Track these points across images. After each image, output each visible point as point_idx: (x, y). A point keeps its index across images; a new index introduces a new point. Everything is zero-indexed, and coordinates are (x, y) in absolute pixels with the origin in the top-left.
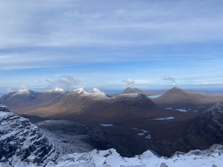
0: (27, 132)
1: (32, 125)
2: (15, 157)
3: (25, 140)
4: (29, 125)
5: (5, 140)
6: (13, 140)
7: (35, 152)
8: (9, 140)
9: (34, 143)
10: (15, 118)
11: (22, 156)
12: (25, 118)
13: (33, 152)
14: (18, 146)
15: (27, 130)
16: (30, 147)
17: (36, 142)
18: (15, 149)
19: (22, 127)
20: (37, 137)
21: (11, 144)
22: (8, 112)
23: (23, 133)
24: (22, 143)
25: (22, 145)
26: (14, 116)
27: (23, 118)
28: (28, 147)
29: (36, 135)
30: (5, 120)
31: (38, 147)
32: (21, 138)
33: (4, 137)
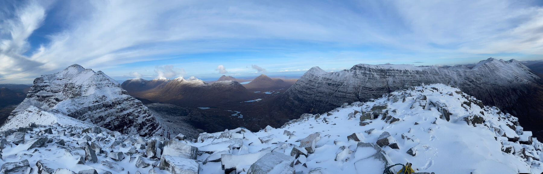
0: (140, 111)
1: (144, 106)
2: (132, 127)
3: (139, 116)
4: (141, 105)
5: (126, 115)
6: (131, 116)
7: (146, 126)
8: (129, 115)
9: (146, 120)
10: (132, 100)
11: (137, 128)
12: (139, 100)
13: (145, 126)
14: (135, 120)
15: (140, 110)
16: (143, 122)
17: (147, 119)
18: (133, 122)
19: (136, 107)
20: (148, 116)
21: (130, 118)
22: (127, 95)
23: (137, 111)
24: (137, 119)
25: (137, 120)
26: (131, 98)
27: (137, 100)
28: (141, 122)
29: (147, 114)
30: (126, 100)
31: (148, 123)
32: (136, 114)
33: (125, 112)
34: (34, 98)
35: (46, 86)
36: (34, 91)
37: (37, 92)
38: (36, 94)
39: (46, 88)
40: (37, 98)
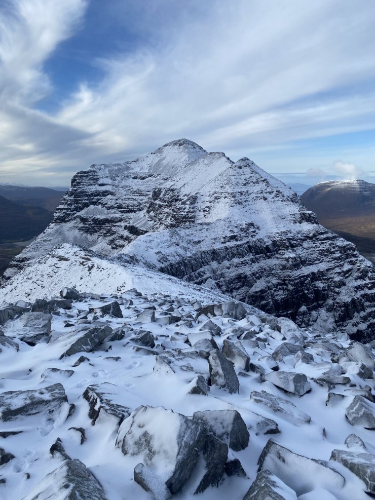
0: (350, 270)
1: (361, 258)
2: (323, 311)
3: (344, 284)
4: (354, 256)
5: (308, 276)
6: (321, 280)
7: (362, 314)
8: (315, 277)
9: (363, 296)
10: (327, 239)
11: (337, 314)
12: (348, 241)
13: (359, 312)
14: (331, 293)
15: (350, 267)
16: (353, 301)
17: (366, 294)
18: (325, 298)
19: (339, 259)
20: (370, 285)
21: (317, 285)
22: (315, 225)
23: (340, 271)
24: (337, 290)
25: (338, 293)
26: (326, 233)
27: (342, 239)
28: (349, 300)
29: (367, 281)
30: (310, 238)
31: (370, 306)
32: (337, 279)
33: (306, 270)
34: (72, 224)
35: (105, 193)
36: (73, 207)
37: (82, 209)
38: (78, 214)
39: (105, 200)
40: (81, 225)
